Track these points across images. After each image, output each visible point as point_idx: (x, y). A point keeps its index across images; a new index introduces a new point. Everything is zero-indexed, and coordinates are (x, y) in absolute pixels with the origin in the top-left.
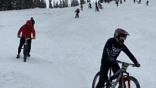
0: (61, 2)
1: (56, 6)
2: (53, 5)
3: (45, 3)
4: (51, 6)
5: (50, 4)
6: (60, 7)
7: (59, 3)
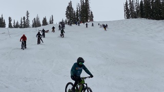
0: (22, 22)
1: (17, 26)
2: (13, 25)
3: (4, 22)
4: (10, 26)
5: (10, 23)
6: (21, 27)
7: (19, 23)
